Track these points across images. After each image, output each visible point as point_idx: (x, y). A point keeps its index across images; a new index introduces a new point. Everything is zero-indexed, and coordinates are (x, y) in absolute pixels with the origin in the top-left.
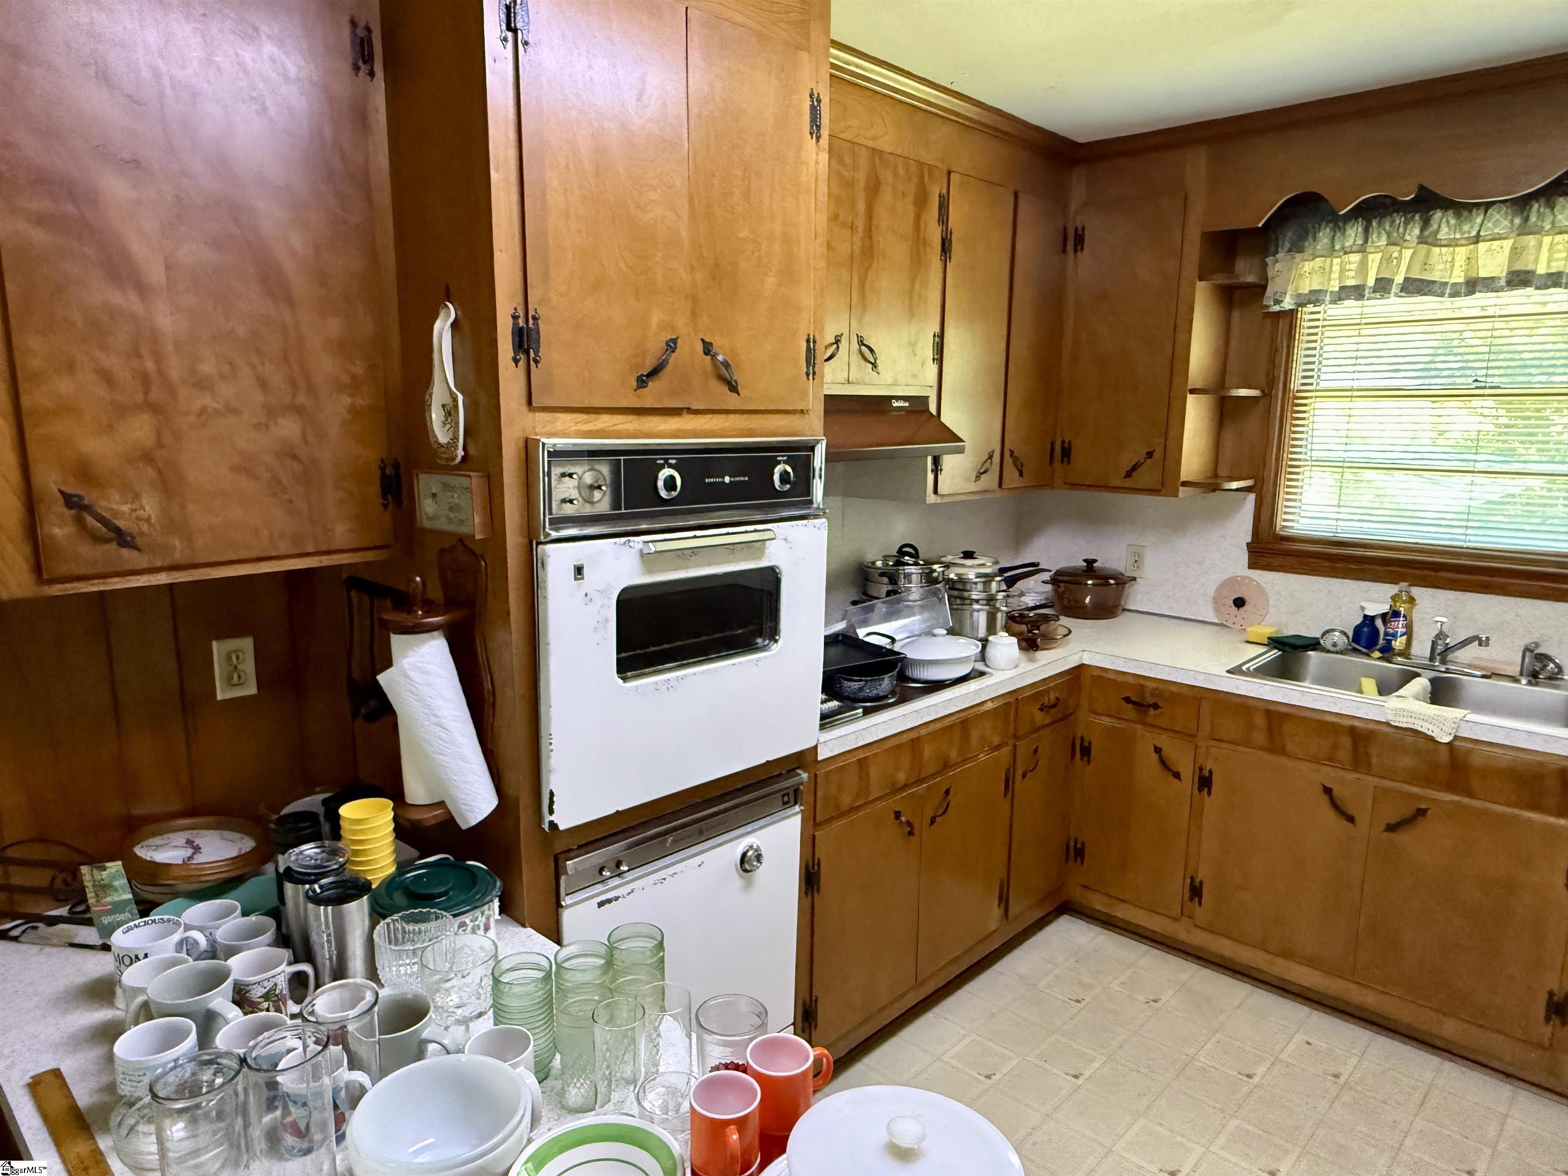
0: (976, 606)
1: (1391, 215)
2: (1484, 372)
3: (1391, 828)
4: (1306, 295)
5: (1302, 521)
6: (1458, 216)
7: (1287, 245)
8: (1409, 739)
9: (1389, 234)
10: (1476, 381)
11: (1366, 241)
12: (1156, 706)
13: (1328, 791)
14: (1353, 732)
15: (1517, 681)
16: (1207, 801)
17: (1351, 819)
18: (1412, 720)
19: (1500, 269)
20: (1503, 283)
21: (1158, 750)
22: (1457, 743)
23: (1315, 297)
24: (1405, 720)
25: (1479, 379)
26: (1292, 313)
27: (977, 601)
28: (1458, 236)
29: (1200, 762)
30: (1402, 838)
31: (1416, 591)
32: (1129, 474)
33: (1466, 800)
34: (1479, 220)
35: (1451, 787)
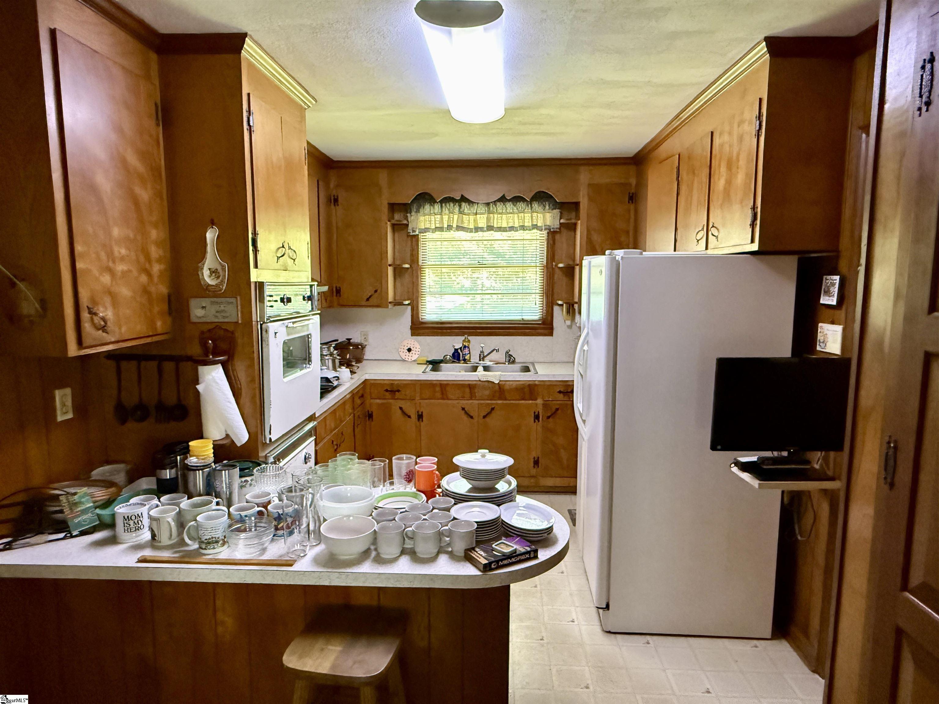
0: (327, 358)
1: (449, 202)
2: (482, 259)
3: (484, 417)
4: (423, 229)
5: (427, 315)
6: (469, 205)
7: (415, 210)
8: (486, 384)
9: (449, 210)
10: (479, 262)
11: (442, 211)
12: (398, 391)
13: (463, 409)
14: (469, 385)
15: (505, 364)
16: (422, 424)
17: (472, 417)
18: (487, 378)
19: (484, 224)
20: (485, 229)
21: (401, 408)
22: (500, 383)
23: (426, 230)
24: (485, 378)
25: (480, 261)
26: (418, 235)
27: (326, 355)
28: (470, 212)
29: (418, 409)
30: (488, 419)
31: (470, 338)
32: (368, 300)
33: (505, 402)
34: (476, 207)
35: (500, 399)
